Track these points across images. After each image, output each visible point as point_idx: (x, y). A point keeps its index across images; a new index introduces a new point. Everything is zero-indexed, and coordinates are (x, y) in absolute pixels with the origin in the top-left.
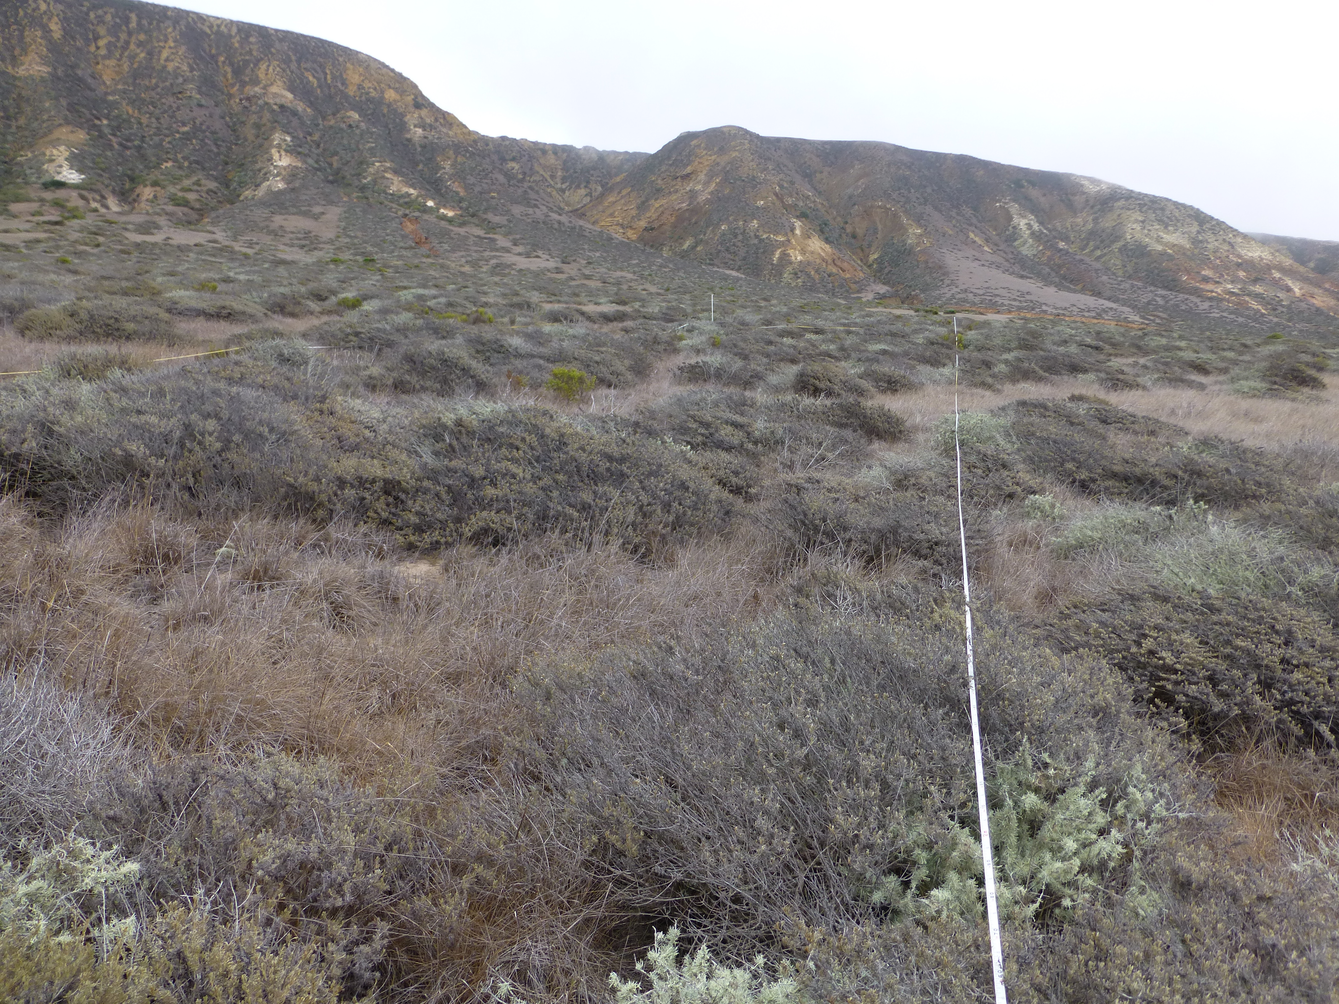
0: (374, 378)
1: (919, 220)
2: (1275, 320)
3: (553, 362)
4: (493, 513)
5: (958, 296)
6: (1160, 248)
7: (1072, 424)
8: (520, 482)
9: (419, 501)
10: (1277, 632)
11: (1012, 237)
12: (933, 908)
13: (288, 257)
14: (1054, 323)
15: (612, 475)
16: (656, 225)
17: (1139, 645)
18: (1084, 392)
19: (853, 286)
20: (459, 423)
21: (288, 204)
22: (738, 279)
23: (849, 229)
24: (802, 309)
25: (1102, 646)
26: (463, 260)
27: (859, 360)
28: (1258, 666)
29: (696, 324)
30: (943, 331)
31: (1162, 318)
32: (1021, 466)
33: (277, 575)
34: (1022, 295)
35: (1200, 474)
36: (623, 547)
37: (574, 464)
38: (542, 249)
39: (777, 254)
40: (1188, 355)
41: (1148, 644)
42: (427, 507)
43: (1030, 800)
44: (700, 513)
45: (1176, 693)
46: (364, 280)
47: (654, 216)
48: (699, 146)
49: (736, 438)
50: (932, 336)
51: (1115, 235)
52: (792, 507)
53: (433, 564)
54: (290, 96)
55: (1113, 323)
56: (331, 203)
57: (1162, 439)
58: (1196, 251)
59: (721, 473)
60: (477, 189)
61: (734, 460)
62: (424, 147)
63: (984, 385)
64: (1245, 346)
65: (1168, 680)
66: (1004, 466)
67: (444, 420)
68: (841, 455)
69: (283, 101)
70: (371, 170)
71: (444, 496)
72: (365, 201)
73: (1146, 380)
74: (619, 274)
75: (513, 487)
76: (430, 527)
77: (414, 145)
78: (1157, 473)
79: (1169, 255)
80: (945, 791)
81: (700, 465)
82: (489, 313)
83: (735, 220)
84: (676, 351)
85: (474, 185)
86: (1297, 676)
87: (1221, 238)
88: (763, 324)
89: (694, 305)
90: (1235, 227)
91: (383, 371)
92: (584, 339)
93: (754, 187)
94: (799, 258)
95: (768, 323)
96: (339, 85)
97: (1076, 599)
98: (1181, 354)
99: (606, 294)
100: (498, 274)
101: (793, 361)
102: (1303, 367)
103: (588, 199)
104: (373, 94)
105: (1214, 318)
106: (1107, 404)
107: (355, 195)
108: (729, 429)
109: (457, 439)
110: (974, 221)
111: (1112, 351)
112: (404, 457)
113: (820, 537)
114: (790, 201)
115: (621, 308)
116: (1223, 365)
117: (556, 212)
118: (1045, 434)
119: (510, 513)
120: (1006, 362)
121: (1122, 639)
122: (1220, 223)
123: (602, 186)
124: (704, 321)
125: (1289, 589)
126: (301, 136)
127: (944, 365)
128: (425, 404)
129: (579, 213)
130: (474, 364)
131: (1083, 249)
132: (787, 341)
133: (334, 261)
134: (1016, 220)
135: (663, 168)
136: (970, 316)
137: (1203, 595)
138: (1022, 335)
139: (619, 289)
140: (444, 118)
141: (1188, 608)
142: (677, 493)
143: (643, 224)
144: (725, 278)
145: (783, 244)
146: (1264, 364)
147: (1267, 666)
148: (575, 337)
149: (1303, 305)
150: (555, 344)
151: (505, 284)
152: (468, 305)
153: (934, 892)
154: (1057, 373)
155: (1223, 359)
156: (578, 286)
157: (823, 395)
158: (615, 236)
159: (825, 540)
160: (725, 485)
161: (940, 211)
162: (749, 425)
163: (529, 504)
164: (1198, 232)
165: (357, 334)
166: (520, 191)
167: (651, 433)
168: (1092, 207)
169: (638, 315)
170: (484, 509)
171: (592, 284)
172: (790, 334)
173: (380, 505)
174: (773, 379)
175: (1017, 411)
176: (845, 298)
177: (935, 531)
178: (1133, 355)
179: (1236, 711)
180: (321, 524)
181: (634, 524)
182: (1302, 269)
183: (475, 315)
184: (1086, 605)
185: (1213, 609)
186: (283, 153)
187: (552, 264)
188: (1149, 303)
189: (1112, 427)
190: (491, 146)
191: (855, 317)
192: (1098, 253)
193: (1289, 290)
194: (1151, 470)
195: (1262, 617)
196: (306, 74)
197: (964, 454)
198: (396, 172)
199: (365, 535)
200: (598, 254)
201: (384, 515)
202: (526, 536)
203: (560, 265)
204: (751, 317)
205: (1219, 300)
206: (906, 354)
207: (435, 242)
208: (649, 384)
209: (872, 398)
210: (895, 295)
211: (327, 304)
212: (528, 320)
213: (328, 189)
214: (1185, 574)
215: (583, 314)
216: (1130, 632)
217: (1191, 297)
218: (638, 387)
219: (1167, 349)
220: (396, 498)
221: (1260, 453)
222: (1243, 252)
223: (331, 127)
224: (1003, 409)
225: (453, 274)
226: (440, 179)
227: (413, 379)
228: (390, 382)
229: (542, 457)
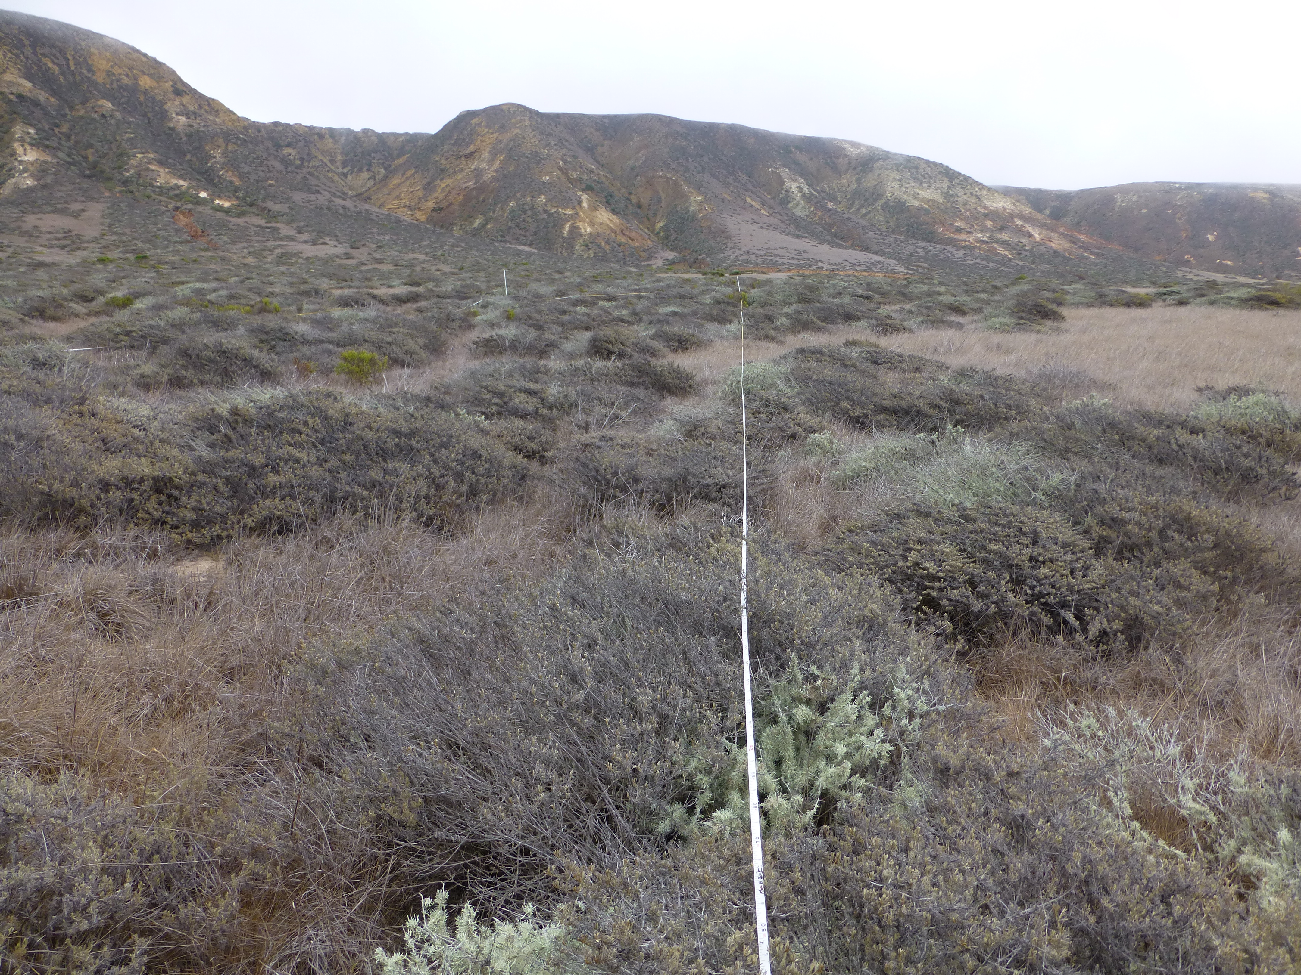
0: (148, 376)
1: (698, 187)
2: (1021, 263)
3: (344, 346)
4: (277, 501)
5: (741, 258)
6: (916, 203)
7: (846, 366)
8: (304, 466)
9: (195, 496)
10: (1025, 534)
11: (786, 200)
12: (716, 829)
13: (48, 260)
14: (829, 278)
15: (401, 451)
16: (444, 205)
17: (904, 558)
18: (857, 337)
19: (642, 254)
20: (235, 412)
21: (40, 202)
22: (530, 254)
23: (634, 199)
24: (595, 279)
25: (873, 563)
26: (246, 251)
27: (651, 322)
28: (1010, 566)
29: (491, 299)
30: (728, 290)
31: (923, 268)
32: (801, 408)
33: (34, 590)
34: (800, 253)
35: (958, 402)
36: (416, 520)
37: (361, 443)
38: (328, 235)
39: (567, 227)
40: (947, 299)
41: (913, 557)
42: (204, 501)
43: (802, 712)
44: (494, 480)
45: (940, 599)
46: (135, 278)
47: (442, 196)
48: (480, 124)
49: (530, 404)
50: (718, 295)
51: (877, 194)
52: (584, 465)
53: (216, 560)
54: (28, 85)
55: (882, 275)
56: (91, 199)
57: (926, 375)
58: (949, 205)
59: (516, 439)
60: (253, 177)
61: (530, 426)
62: (190, 136)
63: (767, 337)
64: (995, 287)
65: (933, 588)
66: (786, 409)
67: (219, 410)
68: (634, 413)
69: (20, 90)
70: (133, 162)
71: (222, 488)
72: (130, 195)
73: (911, 323)
74: (411, 256)
75: (297, 472)
76: (209, 522)
77: (178, 134)
78: (921, 404)
79: (926, 210)
80: (720, 715)
81: (494, 433)
82: (275, 302)
83: (523, 196)
84: (471, 327)
85: (249, 173)
86: (1044, 571)
87: (968, 192)
88: (557, 295)
89: (489, 282)
90: (980, 181)
91: (156, 368)
92: (375, 321)
93: (538, 163)
94: (589, 230)
95: (561, 293)
96: (85, 71)
97: (851, 523)
98: (941, 298)
99: (399, 276)
100: (284, 264)
101: (587, 328)
102: (1044, 302)
103: (372, 182)
104: (126, 81)
105: (969, 265)
106: (878, 347)
107: (118, 189)
108: (523, 397)
109: (234, 429)
110: (750, 186)
111: (881, 300)
112: (175, 452)
113: (612, 491)
114: (575, 175)
115: (414, 289)
116: (977, 305)
117: (339, 197)
118: (821, 377)
119: (294, 499)
120: (787, 315)
121: (890, 555)
122: (967, 178)
123: (385, 169)
124: (498, 296)
125: (1034, 494)
126: (47, 127)
127: (730, 322)
128: (202, 398)
129: (364, 197)
130: (256, 353)
131: (849, 208)
132: (580, 309)
133: (101, 261)
134: (788, 183)
135: (446, 148)
136: (754, 276)
137: (960, 508)
138: (801, 290)
139: (412, 271)
140: (209, 105)
141: (950, 522)
142: (469, 462)
143: (431, 204)
144: (518, 254)
145: (571, 217)
146: (1012, 302)
147: (1017, 565)
148: (366, 320)
149: (1043, 249)
150: (345, 328)
151: (292, 273)
152: (252, 296)
153: (717, 814)
154: (833, 322)
155: (977, 300)
156: (369, 271)
157: (613, 357)
158: (403, 218)
159: (618, 494)
160: (521, 451)
161: (718, 179)
162: (543, 391)
163: (315, 488)
164: (949, 188)
165: (127, 333)
166: (299, 178)
167: (442, 406)
168: (855, 169)
169: (431, 294)
170: (268, 497)
171: (385, 268)
172: (584, 303)
173: (152, 505)
174: (568, 346)
175: (796, 359)
176: (636, 266)
177: (722, 475)
178: (900, 302)
179: (993, 609)
180: (84, 531)
181: (427, 497)
182: (1039, 216)
183: (259, 306)
184: (859, 528)
185: (968, 519)
186: (28, 147)
187: (340, 250)
188: (911, 255)
189: (881, 367)
190: (263, 132)
191: (646, 283)
192: (864, 211)
193: (1030, 235)
194: (916, 402)
195: (1010, 522)
196: (44, 60)
197: (748, 400)
198: (161, 163)
199: (137, 538)
200: (387, 237)
201: (157, 514)
202: (314, 520)
203: (350, 251)
204: (544, 289)
205: (972, 248)
206: (695, 314)
207: (213, 234)
208: (444, 361)
209: (664, 357)
210: (683, 261)
211: (93, 305)
212: (317, 306)
213: (86, 183)
214: (945, 491)
215: (375, 297)
216: (897, 548)
217: (948, 247)
218: (433, 365)
219: (929, 294)
220: (169, 496)
221: (1009, 380)
222: (988, 204)
223: (81, 118)
224: (784, 357)
225: (235, 267)
226: (212, 169)
227: (189, 374)
228: (165, 378)
229: (327, 439)
